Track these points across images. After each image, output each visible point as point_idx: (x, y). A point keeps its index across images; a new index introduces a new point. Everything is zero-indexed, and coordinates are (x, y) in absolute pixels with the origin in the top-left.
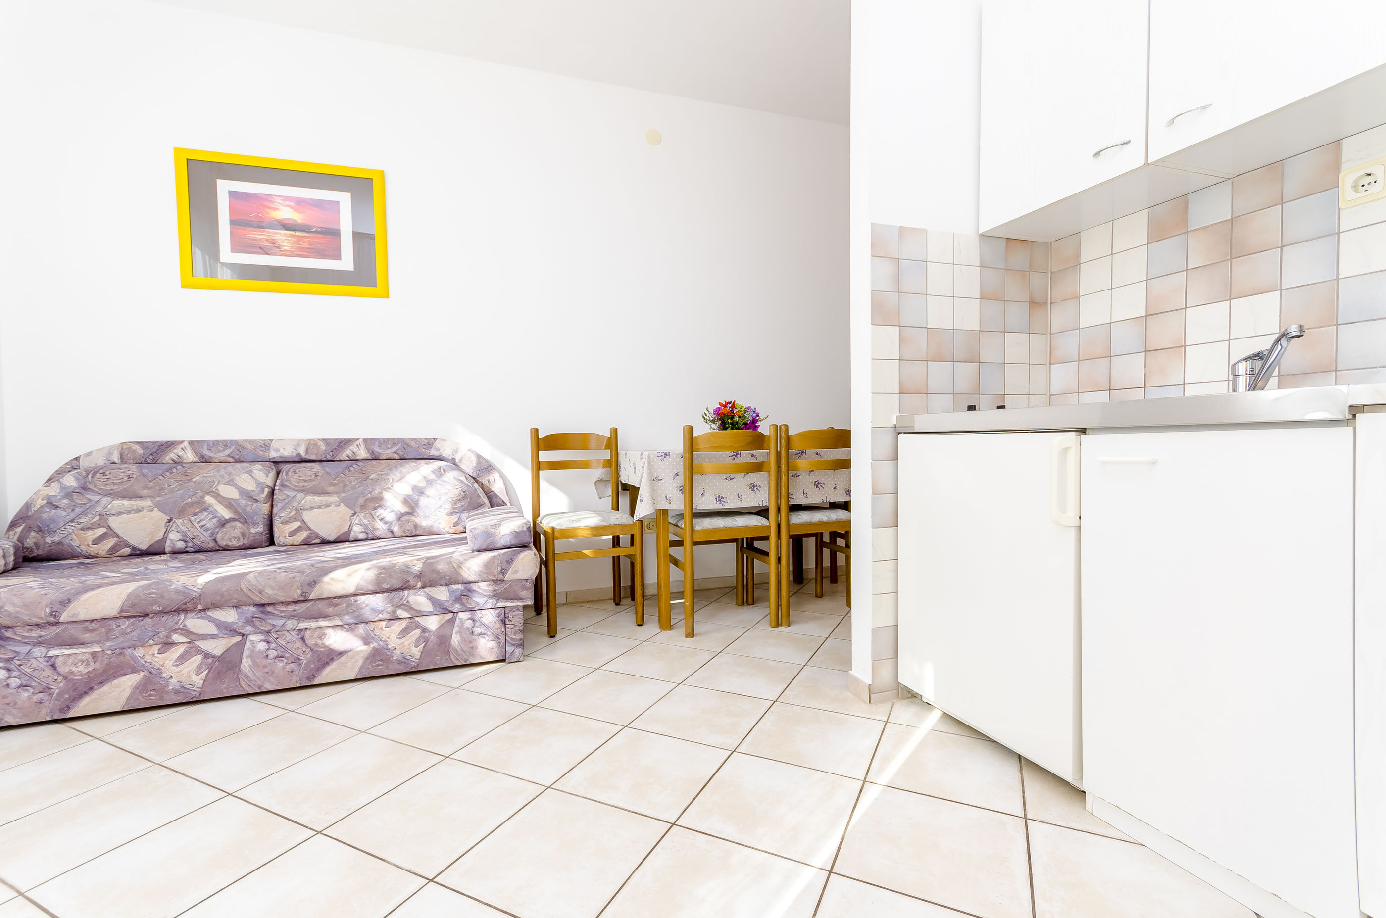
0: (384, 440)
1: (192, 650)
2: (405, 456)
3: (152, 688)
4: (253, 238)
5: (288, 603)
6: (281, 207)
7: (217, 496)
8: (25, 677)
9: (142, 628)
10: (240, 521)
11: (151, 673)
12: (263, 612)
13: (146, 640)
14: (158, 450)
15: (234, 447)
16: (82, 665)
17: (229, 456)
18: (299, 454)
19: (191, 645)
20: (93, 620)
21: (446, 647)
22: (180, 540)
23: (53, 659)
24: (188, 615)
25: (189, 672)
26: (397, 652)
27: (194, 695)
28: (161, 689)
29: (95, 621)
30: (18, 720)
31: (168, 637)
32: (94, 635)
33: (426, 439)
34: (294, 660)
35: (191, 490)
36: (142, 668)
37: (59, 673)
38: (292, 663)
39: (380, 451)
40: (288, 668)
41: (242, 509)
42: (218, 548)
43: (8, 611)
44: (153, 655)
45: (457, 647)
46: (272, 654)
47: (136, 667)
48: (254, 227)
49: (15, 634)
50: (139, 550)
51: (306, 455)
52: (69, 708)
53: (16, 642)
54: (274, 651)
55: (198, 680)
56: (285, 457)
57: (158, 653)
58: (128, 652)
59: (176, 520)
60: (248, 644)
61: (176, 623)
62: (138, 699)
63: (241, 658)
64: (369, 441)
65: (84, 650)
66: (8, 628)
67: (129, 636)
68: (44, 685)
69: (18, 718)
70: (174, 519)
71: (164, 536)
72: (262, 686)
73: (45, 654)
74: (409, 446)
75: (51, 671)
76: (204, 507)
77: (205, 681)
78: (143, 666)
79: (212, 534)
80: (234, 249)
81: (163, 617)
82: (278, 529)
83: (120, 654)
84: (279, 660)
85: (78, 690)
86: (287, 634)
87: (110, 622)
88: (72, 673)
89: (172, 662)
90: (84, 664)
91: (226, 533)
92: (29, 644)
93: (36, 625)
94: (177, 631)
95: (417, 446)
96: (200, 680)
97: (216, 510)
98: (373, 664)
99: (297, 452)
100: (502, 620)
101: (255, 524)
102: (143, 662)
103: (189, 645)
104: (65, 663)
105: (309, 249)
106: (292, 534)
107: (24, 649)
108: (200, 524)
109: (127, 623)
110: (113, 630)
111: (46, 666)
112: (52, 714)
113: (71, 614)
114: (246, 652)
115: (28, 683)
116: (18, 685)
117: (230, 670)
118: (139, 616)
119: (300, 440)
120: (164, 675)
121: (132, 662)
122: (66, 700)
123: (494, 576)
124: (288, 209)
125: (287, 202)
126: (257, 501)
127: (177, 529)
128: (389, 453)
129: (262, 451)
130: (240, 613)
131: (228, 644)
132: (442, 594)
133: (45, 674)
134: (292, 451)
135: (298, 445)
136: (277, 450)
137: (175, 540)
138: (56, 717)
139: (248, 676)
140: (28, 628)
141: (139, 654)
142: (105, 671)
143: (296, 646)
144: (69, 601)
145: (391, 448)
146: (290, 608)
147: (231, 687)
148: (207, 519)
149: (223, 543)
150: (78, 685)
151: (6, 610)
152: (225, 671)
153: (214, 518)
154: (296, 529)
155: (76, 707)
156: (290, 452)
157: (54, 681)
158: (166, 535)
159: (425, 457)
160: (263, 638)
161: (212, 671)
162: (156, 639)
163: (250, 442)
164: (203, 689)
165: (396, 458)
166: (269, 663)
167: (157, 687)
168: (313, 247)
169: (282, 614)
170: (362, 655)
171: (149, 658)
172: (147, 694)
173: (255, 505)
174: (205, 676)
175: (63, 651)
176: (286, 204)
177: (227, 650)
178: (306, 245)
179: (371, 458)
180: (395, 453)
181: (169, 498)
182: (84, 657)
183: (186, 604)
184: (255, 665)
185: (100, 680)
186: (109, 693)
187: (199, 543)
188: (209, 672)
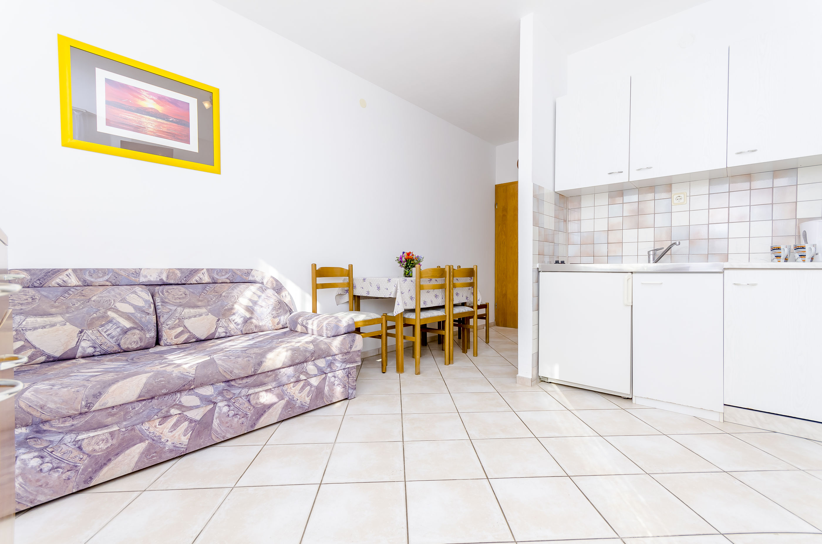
0: (220, 270)
1: (183, 418)
2: (234, 280)
3: (153, 451)
4: (125, 118)
5: (243, 378)
6: (147, 99)
7: (117, 311)
8: (56, 461)
9: (151, 408)
10: (139, 330)
11: (153, 440)
12: (229, 386)
13: (152, 416)
14: (45, 276)
15: (111, 274)
16: (102, 443)
17: (107, 281)
18: (162, 279)
19: (181, 416)
20: (113, 407)
21: (322, 395)
22: (90, 347)
23: (80, 442)
24: (182, 393)
25: (179, 435)
26: (298, 402)
27: (183, 450)
28: (161, 450)
29: (115, 407)
30: (49, 497)
31: (168, 411)
32: (114, 418)
33: (246, 270)
34: (244, 415)
35: (94, 307)
36: (147, 438)
37: (84, 453)
38: (242, 418)
39: (218, 277)
40: (240, 421)
41: (139, 320)
42: (120, 351)
43: (50, 408)
44: (155, 426)
45: (327, 394)
46: (231, 413)
47: (143, 438)
48: (126, 110)
49: (52, 426)
50: (53, 357)
51: (167, 280)
52: (91, 478)
53: (52, 433)
54: (233, 412)
55: (185, 440)
56: (151, 281)
57: (158, 425)
58: (137, 427)
59: (87, 331)
60: (217, 409)
61: (174, 401)
62: (144, 462)
63: (213, 419)
64: (210, 270)
65: (106, 431)
66: (44, 422)
67: (141, 415)
68: (72, 464)
69: (49, 496)
70: (85, 331)
71: (76, 344)
72: (225, 436)
73: (75, 438)
74: (236, 274)
75: (78, 452)
76: (108, 320)
77: (189, 439)
78: (148, 436)
79: (117, 340)
80: (108, 123)
81: (165, 397)
82: (166, 333)
83: (132, 430)
84: (235, 417)
85: (99, 463)
86: (240, 399)
87: (127, 406)
88: (95, 450)
89: (168, 430)
90: (105, 442)
91: (128, 339)
92: (62, 433)
93: (69, 417)
94: (174, 407)
95: (241, 274)
96: (187, 439)
97: (118, 322)
98: (286, 411)
99: (160, 278)
100: (347, 375)
101: (149, 330)
102: (148, 433)
103: (179, 415)
104: (89, 444)
105: (167, 132)
106: (177, 336)
107: (57, 438)
108: (107, 333)
109: (140, 405)
110: (130, 412)
111: (74, 449)
112: (77, 486)
113: (101, 403)
114: (216, 415)
115: (58, 465)
116: (50, 468)
117: (206, 429)
118: (148, 399)
119: (162, 269)
120: (163, 440)
121: (140, 435)
122: (90, 472)
123: (347, 350)
124: (152, 101)
125: (151, 96)
126: (148, 314)
127: (88, 338)
128: (223, 278)
129: (133, 277)
130: (215, 388)
131: (205, 411)
132: (322, 363)
133: (72, 455)
134: (157, 277)
135: (161, 273)
136: (146, 276)
137: (86, 347)
138: (81, 488)
139: (217, 431)
140: (61, 420)
141: (145, 428)
142: (120, 445)
143: (245, 406)
144: (100, 394)
145: (225, 275)
146: (245, 381)
147: (206, 441)
148: (112, 329)
149: (124, 347)
150: (99, 459)
151: (48, 407)
152: (202, 430)
153: (117, 328)
154: (180, 333)
155: (98, 477)
156: (155, 278)
157: (80, 459)
158: (78, 343)
159: (246, 281)
160: (226, 403)
161: (194, 431)
162: (159, 414)
163: (124, 270)
164: (188, 445)
165: (228, 282)
166: (230, 420)
167: (157, 450)
168: (170, 132)
169: (240, 386)
170: (281, 406)
171: (152, 429)
172: (150, 456)
173: (148, 316)
174: (190, 436)
175: (89, 434)
176: (151, 98)
177: (204, 415)
178: (165, 130)
179: (212, 282)
180: (227, 278)
181: (77, 314)
182: (104, 437)
183: (185, 386)
184: (221, 422)
185: (116, 453)
186: (123, 461)
187: (105, 348)
188: (192, 432)
